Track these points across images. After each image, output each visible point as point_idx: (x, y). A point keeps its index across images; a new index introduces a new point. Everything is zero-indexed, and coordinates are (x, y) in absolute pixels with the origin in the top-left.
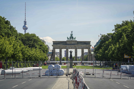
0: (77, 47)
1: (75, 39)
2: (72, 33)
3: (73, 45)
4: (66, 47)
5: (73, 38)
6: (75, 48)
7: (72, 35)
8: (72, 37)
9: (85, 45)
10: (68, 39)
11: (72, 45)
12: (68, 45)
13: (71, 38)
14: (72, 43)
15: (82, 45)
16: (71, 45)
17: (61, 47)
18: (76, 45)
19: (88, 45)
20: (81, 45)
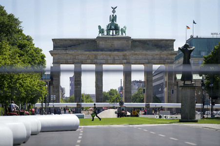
0: (132, 58)
1: (123, 31)
2: (114, 12)
3: (118, 50)
4: (96, 58)
5: (116, 28)
6: (125, 61)
7: (113, 19)
8: (113, 26)
9: (157, 52)
10: (101, 31)
11: (116, 53)
12: (102, 50)
13: (110, 29)
14: (117, 44)
15: (149, 52)
16: (110, 50)
17: (80, 57)
18: (127, 53)
19: (165, 52)
20: (145, 52)
